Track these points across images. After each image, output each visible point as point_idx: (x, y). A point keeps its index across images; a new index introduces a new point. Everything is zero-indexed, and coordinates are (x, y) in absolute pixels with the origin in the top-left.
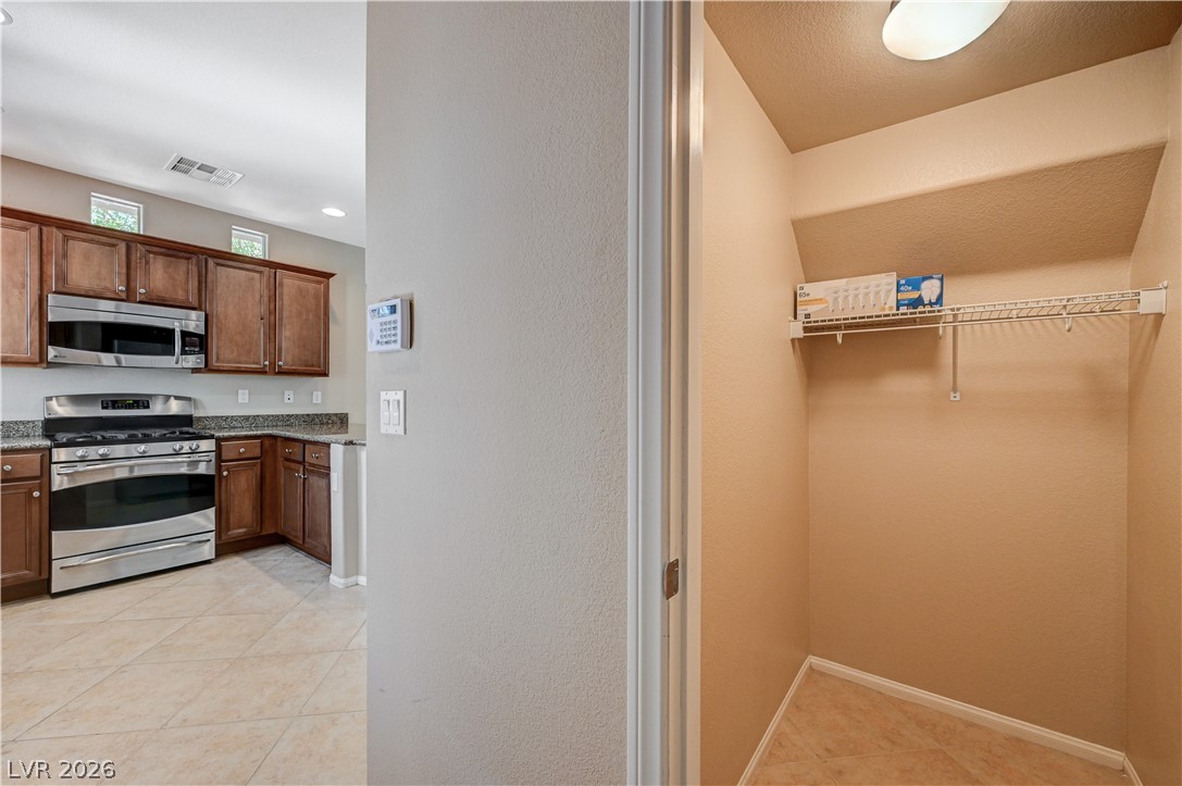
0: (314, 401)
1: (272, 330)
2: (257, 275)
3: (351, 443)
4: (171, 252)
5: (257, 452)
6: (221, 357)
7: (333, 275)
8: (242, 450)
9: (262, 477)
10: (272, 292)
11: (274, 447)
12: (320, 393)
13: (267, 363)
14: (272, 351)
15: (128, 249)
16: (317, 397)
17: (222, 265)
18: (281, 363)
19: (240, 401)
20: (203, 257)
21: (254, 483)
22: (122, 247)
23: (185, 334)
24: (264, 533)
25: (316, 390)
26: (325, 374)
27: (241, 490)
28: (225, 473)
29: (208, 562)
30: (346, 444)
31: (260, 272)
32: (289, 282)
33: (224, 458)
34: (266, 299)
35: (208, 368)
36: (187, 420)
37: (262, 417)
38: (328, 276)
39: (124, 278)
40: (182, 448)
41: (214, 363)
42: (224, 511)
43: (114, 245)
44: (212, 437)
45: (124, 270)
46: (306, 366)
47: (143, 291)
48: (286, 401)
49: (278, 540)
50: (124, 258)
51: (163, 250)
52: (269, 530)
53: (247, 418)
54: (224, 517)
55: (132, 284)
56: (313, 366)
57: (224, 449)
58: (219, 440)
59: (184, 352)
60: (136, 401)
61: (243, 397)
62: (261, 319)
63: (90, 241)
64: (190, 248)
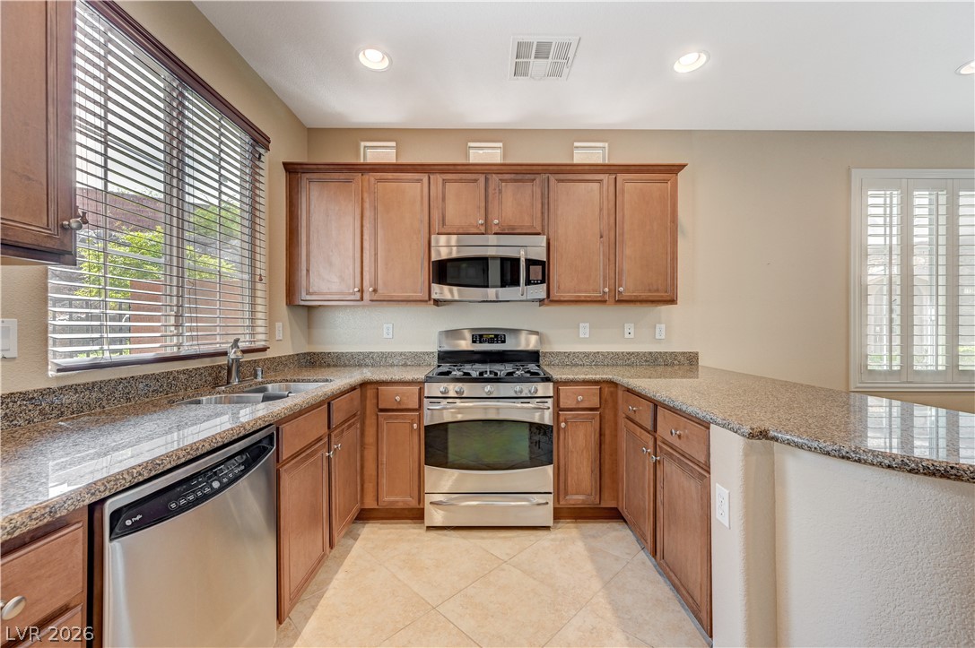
0: (657, 337)
1: (613, 245)
2: (596, 185)
3: (763, 435)
4: (519, 177)
5: (595, 402)
6: (562, 287)
7: (682, 167)
8: (580, 398)
9: (601, 434)
10: (613, 203)
11: (614, 395)
12: (663, 326)
13: (607, 290)
14: (612, 275)
15: (487, 179)
16: (661, 333)
17: (562, 181)
18: (621, 289)
19: (581, 336)
20: (545, 176)
21: (594, 438)
22: (482, 178)
23: (530, 262)
24: (603, 505)
25: (660, 323)
26: (673, 301)
27: (578, 444)
28: (563, 425)
29: (547, 528)
30: (751, 436)
31: (600, 181)
32: (631, 188)
33: (562, 405)
34: (605, 212)
35: (549, 300)
36: (534, 356)
37: (603, 354)
38: (675, 169)
39: (483, 211)
40: (521, 392)
41: (555, 294)
42: (562, 470)
43: (476, 181)
44: (547, 379)
45: (483, 204)
46: (650, 291)
47: (496, 221)
48: (627, 336)
49: (614, 515)
50: (483, 191)
51: (512, 176)
52: (608, 503)
53: (587, 355)
54: (562, 478)
55: (490, 217)
56: (657, 290)
57: (562, 395)
58: (557, 384)
59: (528, 282)
60: (496, 336)
61: (584, 331)
62: (601, 237)
63: (460, 181)
64: (534, 168)
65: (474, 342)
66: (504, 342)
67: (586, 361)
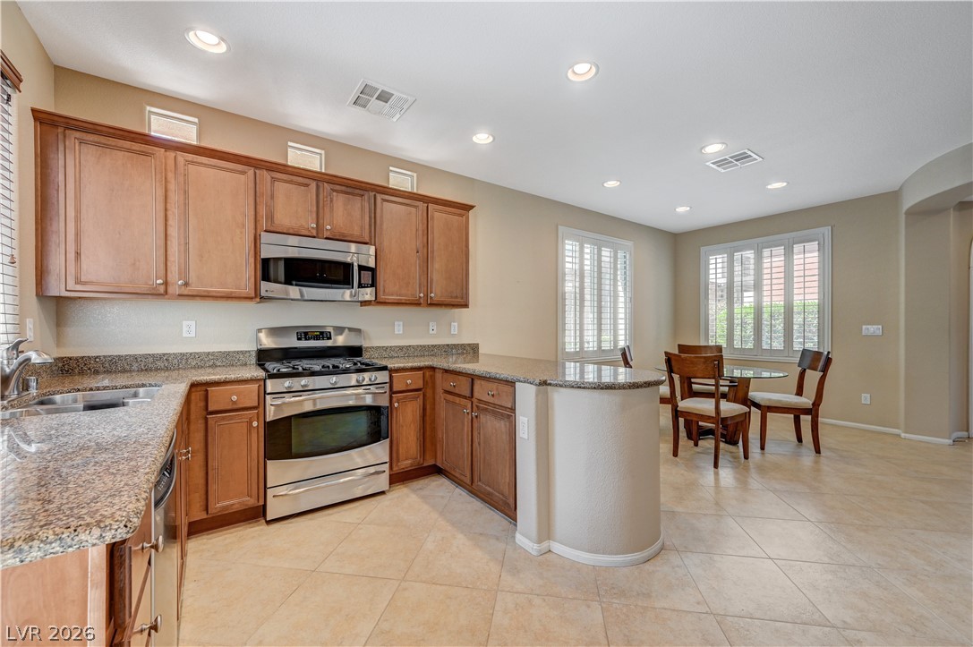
0: (452, 332)
1: (426, 261)
2: (413, 209)
3: (544, 383)
4: (349, 190)
5: (420, 384)
6: (387, 291)
7: (472, 207)
8: (409, 381)
9: (424, 409)
10: (425, 226)
11: (433, 377)
12: (456, 324)
13: (422, 295)
14: (425, 284)
15: (318, 187)
16: (454, 330)
17: (387, 201)
18: (432, 295)
19: (396, 332)
20: (372, 194)
21: (418, 413)
22: (313, 185)
23: (361, 268)
24: (425, 465)
25: (454, 322)
26: (466, 306)
27: (406, 420)
28: (396, 405)
29: (383, 493)
30: (540, 384)
31: (416, 207)
32: (439, 217)
33: (395, 389)
34: (420, 232)
35: (378, 302)
36: (355, 351)
37: (413, 347)
38: (469, 208)
39: (314, 215)
40: (363, 380)
41: (382, 296)
42: (395, 442)
43: (307, 185)
44: (384, 368)
45: (315, 208)
46: (452, 297)
47: (328, 227)
48: (431, 332)
49: (437, 471)
50: (315, 197)
51: (343, 188)
52: (430, 462)
53: (401, 348)
54: (394, 449)
55: (321, 221)
56: (457, 297)
57: (395, 380)
58: (392, 371)
59: (360, 286)
60: (322, 333)
61: (399, 329)
62: (418, 252)
63: (290, 182)
64: (363, 185)
65: (299, 339)
66: (330, 338)
67: (401, 354)
